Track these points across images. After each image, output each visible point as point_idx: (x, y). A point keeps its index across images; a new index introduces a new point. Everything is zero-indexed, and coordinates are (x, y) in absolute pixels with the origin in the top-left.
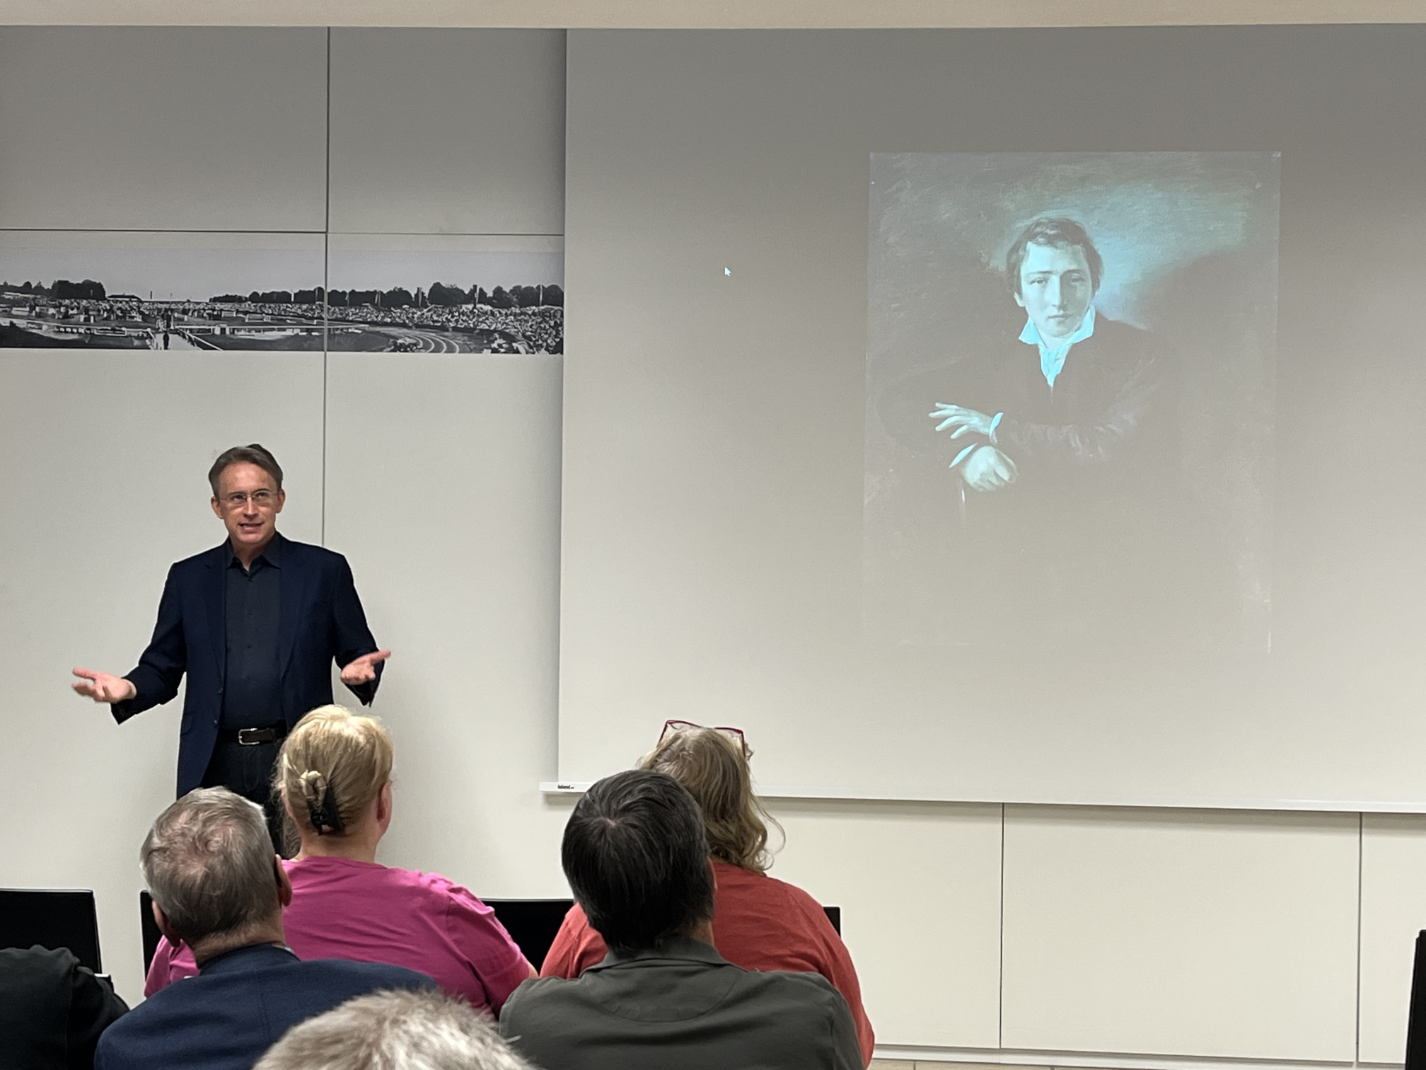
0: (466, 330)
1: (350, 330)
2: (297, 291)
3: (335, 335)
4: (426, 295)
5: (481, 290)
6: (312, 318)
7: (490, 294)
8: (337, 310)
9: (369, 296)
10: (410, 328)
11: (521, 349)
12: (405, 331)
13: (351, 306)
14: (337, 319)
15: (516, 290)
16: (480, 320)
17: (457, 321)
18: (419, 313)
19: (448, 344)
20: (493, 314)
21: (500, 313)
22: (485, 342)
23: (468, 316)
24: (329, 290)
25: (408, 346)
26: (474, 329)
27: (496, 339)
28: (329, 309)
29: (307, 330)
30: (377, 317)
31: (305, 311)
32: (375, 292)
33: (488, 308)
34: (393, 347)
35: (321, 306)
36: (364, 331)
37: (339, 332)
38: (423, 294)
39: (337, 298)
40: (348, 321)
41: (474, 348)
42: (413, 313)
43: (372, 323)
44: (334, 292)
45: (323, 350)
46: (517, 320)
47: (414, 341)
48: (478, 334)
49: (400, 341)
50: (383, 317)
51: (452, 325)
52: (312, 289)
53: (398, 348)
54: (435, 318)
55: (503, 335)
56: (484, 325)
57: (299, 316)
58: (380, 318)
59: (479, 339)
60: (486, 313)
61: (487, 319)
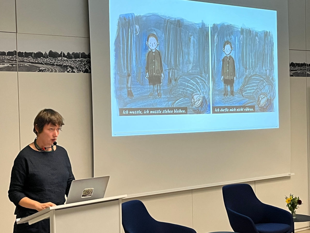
0: (60, 65)
1: (25, 65)
2: (8, 52)
3: (21, 66)
4: (48, 54)
5: (63, 53)
6: (13, 61)
7: (66, 54)
8: (21, 58)
9: (30, 54)
10: (43, 64)
11: (76, 71)
12: (42, 65)
13: (25, 57)
14: (21, 61)
15: (73, 53)
16: (64, 62)
17: (57, 62)
18: (46, 60)
19: (55, 70)
20: (67, 60)
21: (69, 60)
22: (65, 69)
23: (60, 61)
24: (18, 52)
25: (43, 70)
26: (62, 65)
27: (68, 68)
28: (18, 58)
29: (12, 65)
30: (33, 61)
31: (11, 58)
32: (32, 53)
33: (66, 59)
34: (38, 70)
35: (16, 57)
36: (30, 65)
37: (21, 65)
38: (47, 54)
39: (20, 54)
40: (24, 62)
41: (62, 71)
42: (44, 60)
43: (32, 63)
44: (19, 52)
45: (17, 71)
46: (74, 63)
47: (45, 69)
48: (63, 67)
49: (41, 69)
50: (35, 61)
51: (56, 63)
52: (13, 51)
53: (40, 71)
54: (51, 62)
55: (71, 67)
56: (65, 64)
57: (9, 60)
58: (34, 61)
59: (64, 68)
60: (65, 60)
61: (66, 62)
